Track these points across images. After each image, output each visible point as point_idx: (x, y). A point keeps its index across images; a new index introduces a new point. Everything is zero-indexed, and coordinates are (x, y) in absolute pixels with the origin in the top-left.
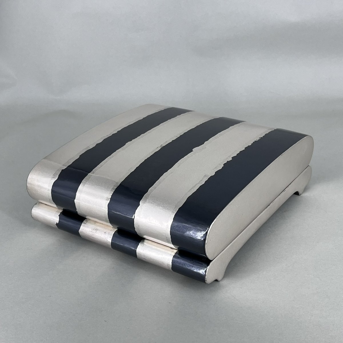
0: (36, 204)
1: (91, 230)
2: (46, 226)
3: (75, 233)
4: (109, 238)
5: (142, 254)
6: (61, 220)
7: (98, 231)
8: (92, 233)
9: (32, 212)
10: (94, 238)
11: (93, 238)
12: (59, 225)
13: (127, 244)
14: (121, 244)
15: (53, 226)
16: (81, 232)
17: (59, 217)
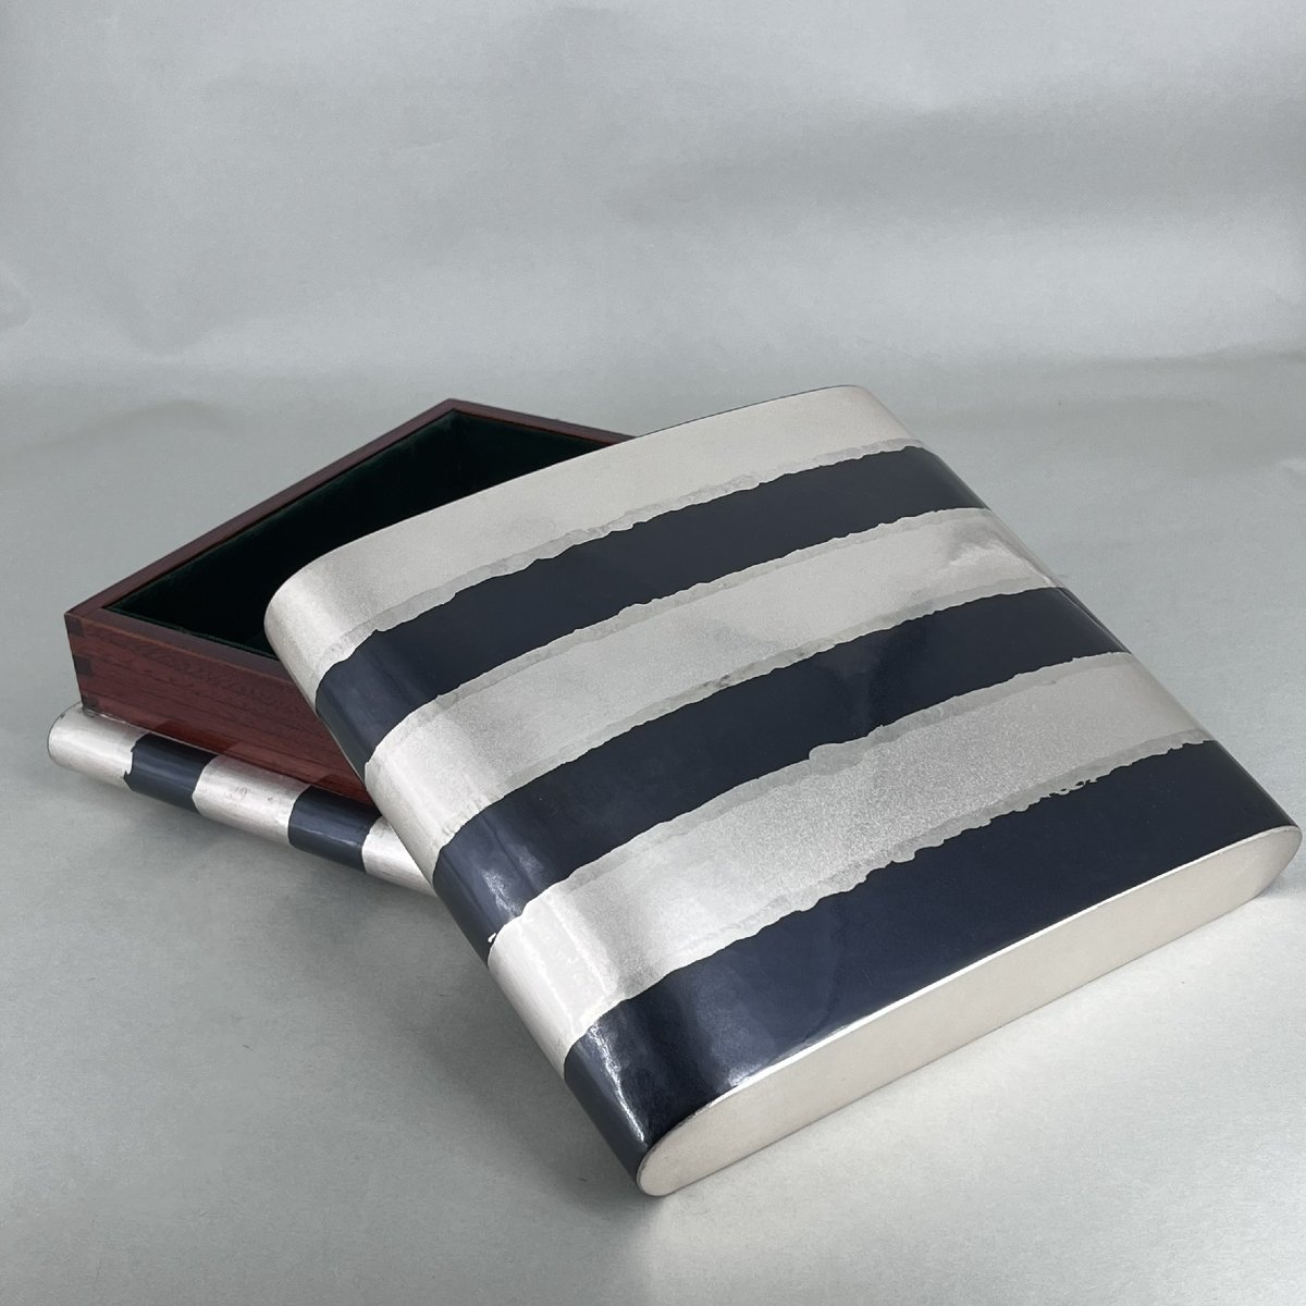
0: (62, 716)
1: (228, 793)
2: (95, 782)
3: (182, 801)
4: (280, 815)
5: (379, 861)
6: (138, 765)
7: (248, 795)
8: (229, 801)
9: (50, 742)
10: (239, 817)
11: (235, 815)
12: (134, 780)
13: (334, 831)
14: (319, 833)
15: (116, 783)
16: (198, 800)
17: (131, 754)
